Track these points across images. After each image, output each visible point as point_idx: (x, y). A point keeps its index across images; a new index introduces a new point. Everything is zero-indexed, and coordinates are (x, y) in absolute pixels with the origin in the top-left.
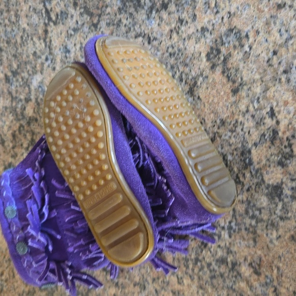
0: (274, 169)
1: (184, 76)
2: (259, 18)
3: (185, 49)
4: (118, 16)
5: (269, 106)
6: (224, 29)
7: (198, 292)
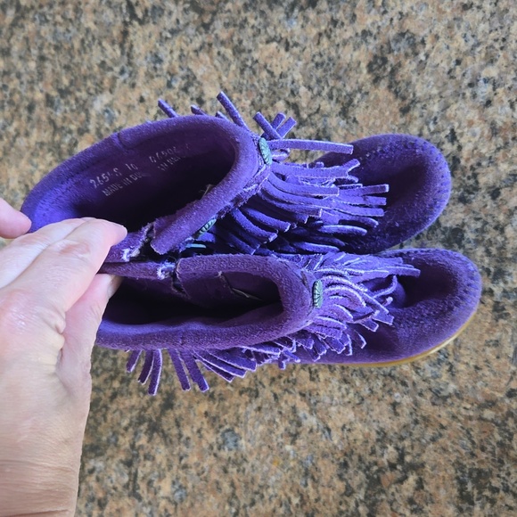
0: (454, 207)
1: (335, 93)
2: (439, 20)
3: (339, 57)
4: (243, 14)
5: (449, 128)
6: (392, 33)
7: (340, 388)
